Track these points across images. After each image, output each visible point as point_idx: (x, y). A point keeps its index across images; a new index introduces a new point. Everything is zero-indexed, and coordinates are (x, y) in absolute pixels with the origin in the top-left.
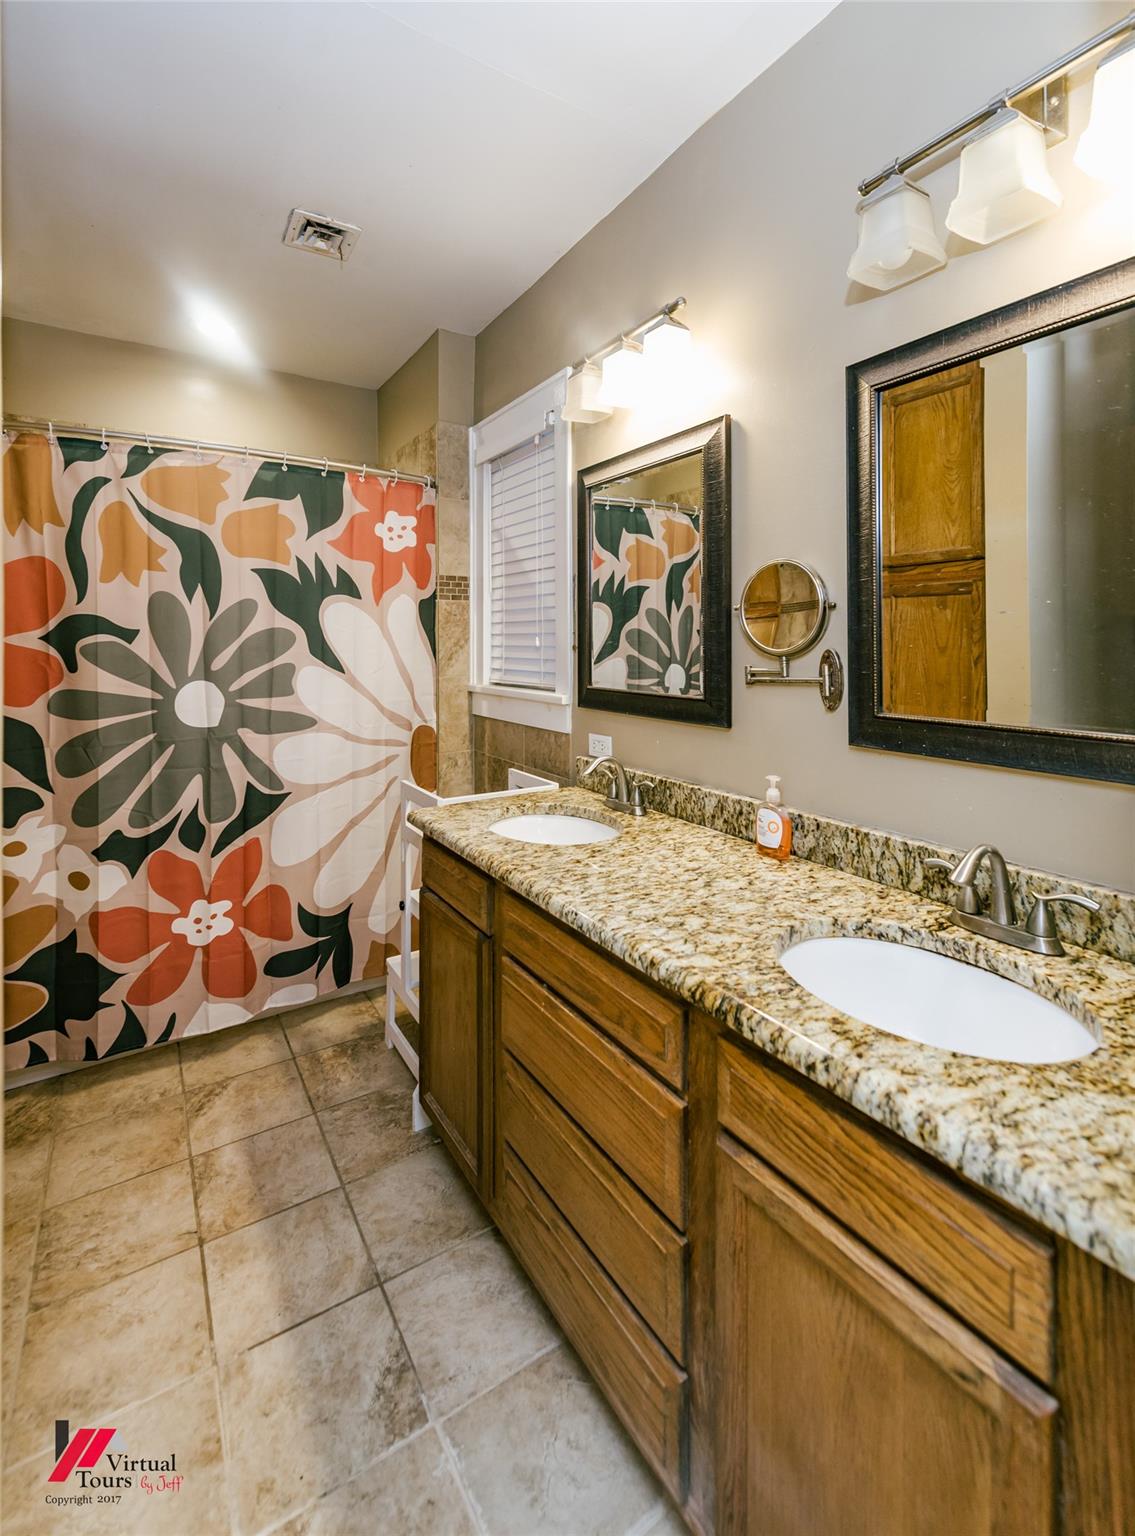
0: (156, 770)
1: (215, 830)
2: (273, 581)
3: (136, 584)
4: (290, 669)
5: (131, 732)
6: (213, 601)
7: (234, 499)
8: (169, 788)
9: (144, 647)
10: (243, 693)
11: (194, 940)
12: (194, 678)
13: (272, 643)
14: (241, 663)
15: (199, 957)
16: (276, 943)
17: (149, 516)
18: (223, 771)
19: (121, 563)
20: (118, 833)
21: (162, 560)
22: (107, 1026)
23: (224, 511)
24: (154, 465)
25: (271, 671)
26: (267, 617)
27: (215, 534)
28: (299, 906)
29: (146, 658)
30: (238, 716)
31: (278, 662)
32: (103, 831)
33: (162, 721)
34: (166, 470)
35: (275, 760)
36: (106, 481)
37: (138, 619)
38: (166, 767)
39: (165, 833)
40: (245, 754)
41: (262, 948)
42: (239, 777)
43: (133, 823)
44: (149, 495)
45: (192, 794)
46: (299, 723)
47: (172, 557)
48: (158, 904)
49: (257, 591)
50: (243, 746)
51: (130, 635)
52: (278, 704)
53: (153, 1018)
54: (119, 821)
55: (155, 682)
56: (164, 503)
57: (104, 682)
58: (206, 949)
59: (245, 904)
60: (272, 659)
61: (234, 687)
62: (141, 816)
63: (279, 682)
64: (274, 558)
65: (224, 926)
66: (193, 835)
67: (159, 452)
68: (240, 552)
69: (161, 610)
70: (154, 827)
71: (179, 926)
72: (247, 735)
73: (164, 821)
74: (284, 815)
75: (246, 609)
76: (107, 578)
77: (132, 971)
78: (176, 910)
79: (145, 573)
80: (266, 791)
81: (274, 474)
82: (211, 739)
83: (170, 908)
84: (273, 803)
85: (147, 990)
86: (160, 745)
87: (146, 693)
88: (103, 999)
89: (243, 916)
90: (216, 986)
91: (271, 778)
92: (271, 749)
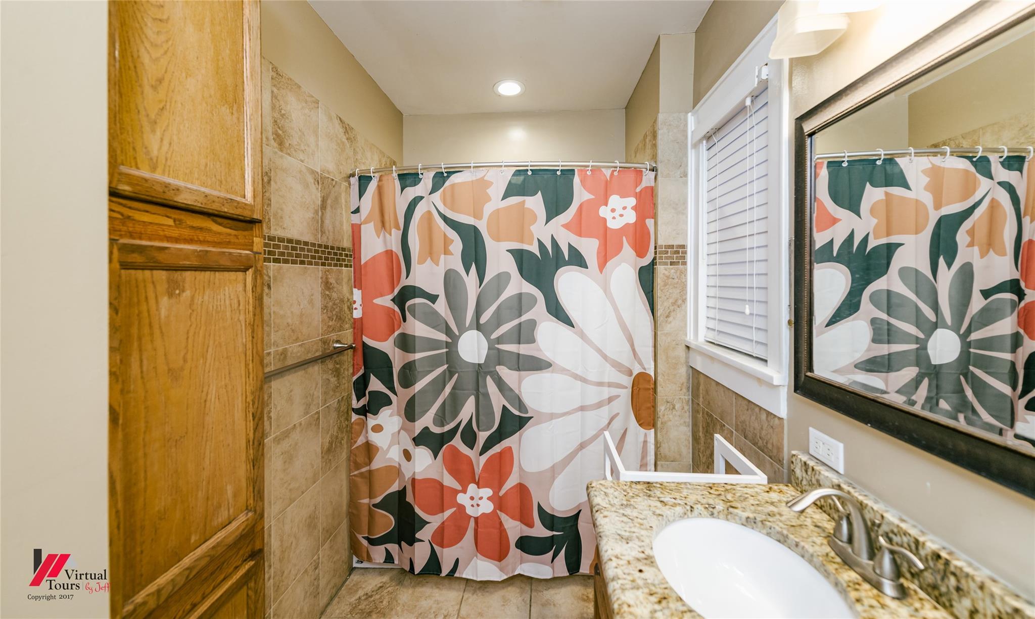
0: (448, 389)
1: (482, 437)
2: (520, 256)
3: (438, 265)
4: (533, 324)
5: (434, 363)
6: (481, 276)
7: (495, 202)
8: (454, 405)
9: (441, 307)
10: (499, 340)
11: (470, 511)
12: (470, 328)
13: (520, 304)
14: (498, 321)
15: (472, 524)
16: (524, 527)
17: (445, 219)
18: (487, 395)
19: (430, 253)
20: (427, 428)
21: (451, 248)
22: (420, 554)
23: (488, 209)
24: (447, 184)
25: (520, 324)
26: (518, 285)
27: (482, 226)
28: (539, 505)
29: (443, 314)
30: (497, 357)
31: (524, 318)
32: (419, 426)
33: (451, 358)
34: (453, 186)
35: (522, 391)
36: (422, 198)
37: (436, 286)
38: (454, 388)
39: (453, 432)
40: (500, 383)
41: (514, 529)
42: (498, 401)
43: (435, 423)
44: (445, 204)
45: (468, 410)
46: (537, 365)
47: (457, 246)
48: (449, 481)
49: (509, 265)
50: (500, 378)
51: (433, 298)
52: (524, 349)
53: (447, 557)
54: (427, 420)
55: (448, 331)
56: (453, 209)
57: (418, 328)
58: (476, 519)
59: (502, 493)
60: (520, 316)
61: (494, 336)
62: (441, 419)
63: (525, 334)
64: (522, 241)
65: (487, 507)
66: (469, 438)
67: (450, 174)
68: (497, 239)
69: (451, 281)
70: (447, 428)
71: (462, 499)
72: (503, 371)
73: (452, 425)
74: (529, 432)
75: (502, 279)
76: (421, 261)
77: (434, 522)
78: (459, 488)
79: (442, 256)
80: (516, 413)
81: (522, 178)
82: (480, 371)
83: (456, 486)
84: (521, 422)
85: (441, 538)
86: (450, 372)
87: (443, 337)
88: (418, 535)
89: (500, 503)
90: (481, 548)
91: (521, 406)
92: (520, 382)
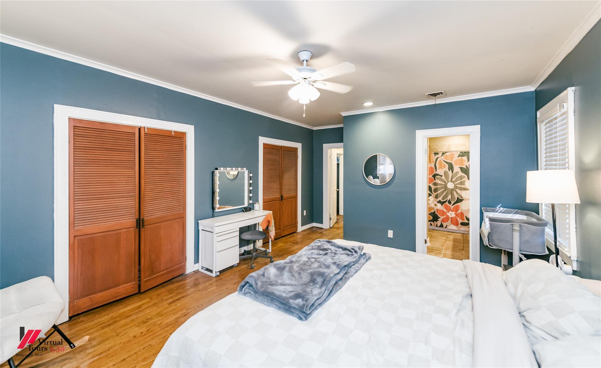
0: (445, 193)
1: (453, 202)
2: (462, 169)
3: (442, 170)
4: (464, 181)
5: (442, 188)
6: (452, 172)
7: (456, 157)
8: (446, 196)
9: (443, 178)
10: (456, 184)
11: (450, 216)
12: (450, 182)
13: (461, 177)
14: (456, 180)
15: (450, 219)
16: (462, 221)
17: (444, 161)
18: (454, 195)
19: (441, 167)
20: (440, 200)
21: (446, 167)
22: (439, 223)
23: (454, 159)
24: (445, 154)
25: (461, 181)
26: (461, 174)
27: (453, 163)
28: (466, 216)
29: (444, 179)
30: (456, 187)
31: (462, 180)
32: (438, 200)
33: (446, 187)
34: (446, 155)
35: (462, 194)
36: (439, 157)
37: (443, 174)
38: (446, 193)
39: (446, 201)
40: (457, 192)
41: (460, 221)
42: (456, 196)
43: (442, 199)
44: (444, 159)
45: (449, 197)
46: (465, 189)
47: (447, 166)
48: (445, 210)
49: (459, 170)
50: (457, 191)
51: (442, 176)
52: (462, 186)
53: (445, 224)
54: (440, 199)
55: (445, 182)
56: (446, 159)
57: (438, 181)
58: (451, 218)
59: (457, 213)
60: (461, 180)
61: (455, 183)
62: (443, 198)
63: (462, 183)
64: (462, 165)
65: (454, 216)
66: (450, 202)
67: (445, 153)
68: (456, 165)
69: (446, 173)
70: (445, 200)
71: (448, 214)
72: (457, 190)
73: (446, 200)
74: (463, 202)
75: (457, 173)
76: (439, 169)
77: (442, 218)
78: (447, 212)
79: (444, 168)
80: (460, 198)
81: (462, 153)
82: (452, 190)
83: (447, 211)
84: (462, 200)
85: (443, 220)
86: (445, 190)
87: (444, 183)
88: (438, 220)
89: (457, 215)
90: (452, 223)
91: (461, 197)
92: (461, 192)
